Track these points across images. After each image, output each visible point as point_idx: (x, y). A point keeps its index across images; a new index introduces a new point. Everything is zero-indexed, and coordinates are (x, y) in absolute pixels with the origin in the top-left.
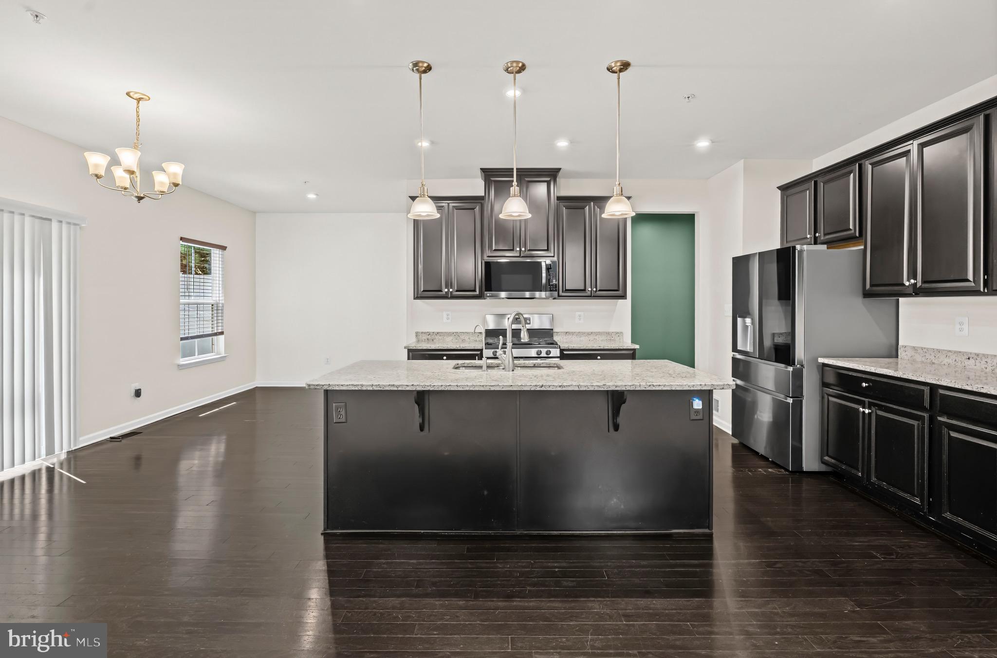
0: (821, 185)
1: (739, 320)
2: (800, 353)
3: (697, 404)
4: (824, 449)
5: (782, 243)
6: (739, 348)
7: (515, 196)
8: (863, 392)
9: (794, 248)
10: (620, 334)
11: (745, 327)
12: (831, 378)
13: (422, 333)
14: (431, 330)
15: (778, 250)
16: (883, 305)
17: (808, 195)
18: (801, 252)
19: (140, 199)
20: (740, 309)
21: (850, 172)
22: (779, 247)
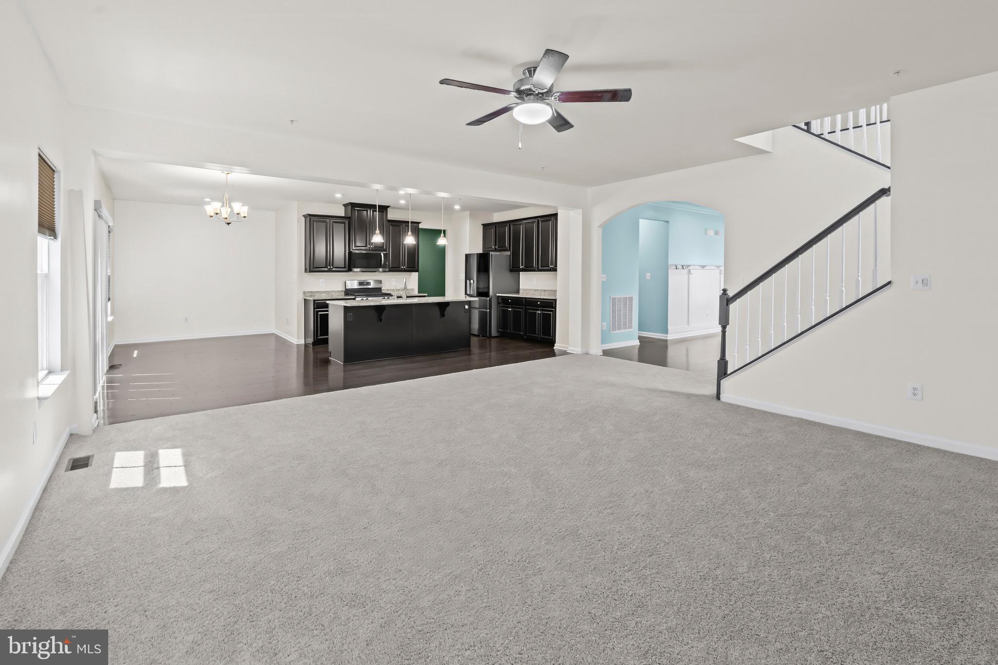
0: (497, 227)
1: (468, 281)
2: (491, 293)
3: (467, 307)
4: (498, 327)
5: (483, 251)
6: (468, 293)
7: (410, 236)
8: (510, 304)
9: (490, 253)
10: (413, 290)
11: (470, 284)
12: (500, 301)
13: (308, 292)
14: (313, 290)
15: (480, 254)
16: (515, 274)
17: (493, 230)
18: (492, 255)
19: (228, 224)
20: (468, 277)
21: (506, 226)
22: (482, 252)
